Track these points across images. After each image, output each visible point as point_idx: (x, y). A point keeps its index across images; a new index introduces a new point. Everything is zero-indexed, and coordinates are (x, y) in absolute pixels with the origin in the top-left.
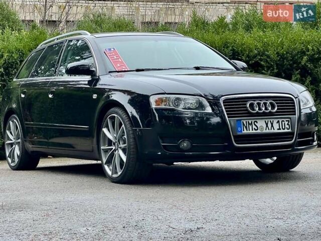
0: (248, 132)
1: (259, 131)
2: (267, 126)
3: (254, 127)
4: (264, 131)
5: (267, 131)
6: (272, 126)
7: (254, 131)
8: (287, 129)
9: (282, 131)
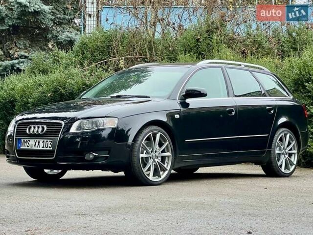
0: (24, 148)
1: (29, 148)
2: (35, 144)
3: (27, 144)
4: (33, 148)
5: (35, 148)
6: (39, 145)
7: (27, 148)
8: (49, 147)
9: (45, 149)
